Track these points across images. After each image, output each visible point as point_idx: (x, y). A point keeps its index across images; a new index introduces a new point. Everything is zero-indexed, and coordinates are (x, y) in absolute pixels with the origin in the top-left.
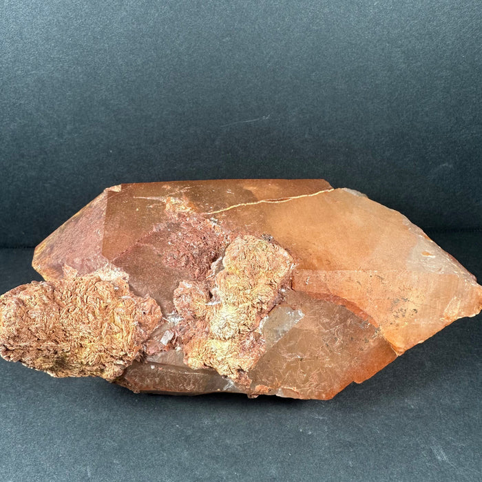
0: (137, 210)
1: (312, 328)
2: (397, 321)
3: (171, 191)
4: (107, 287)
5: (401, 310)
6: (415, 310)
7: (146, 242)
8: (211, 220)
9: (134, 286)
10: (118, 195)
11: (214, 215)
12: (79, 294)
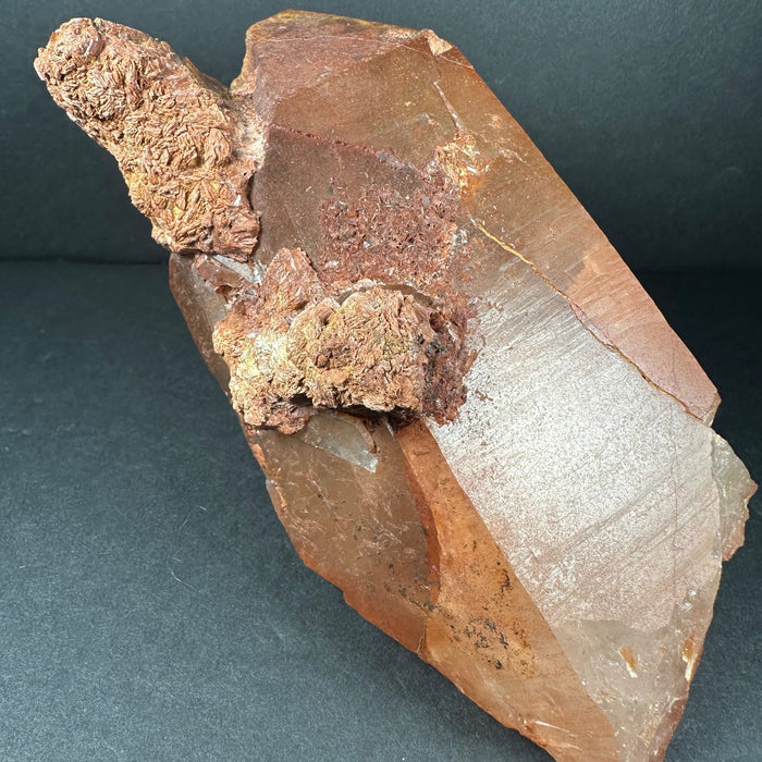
0: (408, 104)
1: (369, 494)
2: (462, 636)
3: (490, 132)
4: (220, 148)
5: (483, 639)
6: (500, 664)
7: (344, 154)
8: (457, 232)
9: (257, 185)
10: (424, 57)
11: (473, 232)
12: (180, 118)
